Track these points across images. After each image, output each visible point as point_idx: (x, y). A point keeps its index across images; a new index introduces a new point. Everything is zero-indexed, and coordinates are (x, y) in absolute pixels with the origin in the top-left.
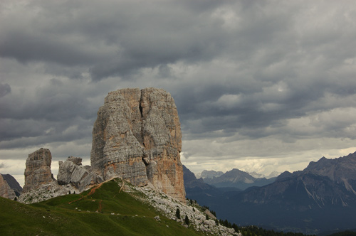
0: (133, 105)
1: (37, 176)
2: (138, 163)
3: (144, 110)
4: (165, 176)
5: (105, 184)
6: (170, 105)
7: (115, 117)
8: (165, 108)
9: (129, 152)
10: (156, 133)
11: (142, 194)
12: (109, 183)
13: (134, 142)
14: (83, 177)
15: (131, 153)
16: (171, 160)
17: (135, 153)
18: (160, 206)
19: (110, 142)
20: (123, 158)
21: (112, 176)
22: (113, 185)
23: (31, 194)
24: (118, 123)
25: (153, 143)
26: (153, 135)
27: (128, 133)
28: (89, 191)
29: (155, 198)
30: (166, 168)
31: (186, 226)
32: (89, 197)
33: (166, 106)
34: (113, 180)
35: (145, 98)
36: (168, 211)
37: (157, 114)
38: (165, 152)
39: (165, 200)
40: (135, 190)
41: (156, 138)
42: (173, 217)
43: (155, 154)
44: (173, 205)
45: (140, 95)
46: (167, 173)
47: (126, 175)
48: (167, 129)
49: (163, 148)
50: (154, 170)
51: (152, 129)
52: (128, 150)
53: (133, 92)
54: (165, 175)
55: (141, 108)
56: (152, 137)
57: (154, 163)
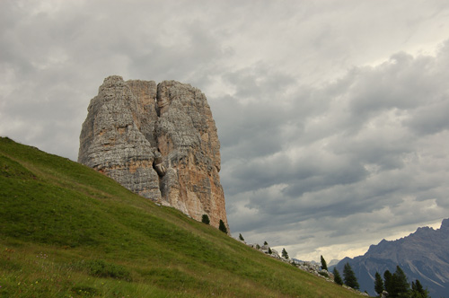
0: (145, 103)
2: (144, 169)
3: (162, 112)
4: (191, 195)
6: (201, 102)
7: (110, 105)
8: (192, 104)
9: (129, 152)
13: (140, 139)
15: (133, 154)
16: (202, 172)
17: (140, 154)
19: (99, 139)
20: (119, 160)
24: (114, 113)
25: (171, 145)
26: (173, 132)
27: (129, 127)
30: (193, 182)
33: (194, 102)
35: (163, 94)
38: (192, 157)
41: (176, 137)
43: (174, 160)
45: (155, 91)
46: (195, 191)
48: (196, 130)
49: (188, 151)
50: (172, 181)
51: (171, 125)
52: (127, 150)
53: (145, 85)
54: (193, 194)
55: (158, 108)
56: (170, 136)
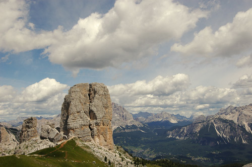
0: (85, 94)
1: (29, 133)
2: (86, 129)
3: (91, 96)
4: (101, 136)
5: (68, 141)
6: (106, 93)
7: (74, 102)
8: (103, 95)
10: (97, 111)
11: (88, 147)
12: (70, 141)
13: (85, 117)
14: (56, 135)
16: (105, 127)
17: (85, 123)
18: (97, 154)
19: (71, 117)
20: (78, 126)
21: (72, 136)
22: (73, 142)
23: (27, 144)
24: (76, 106)
25: (95, 117)
26: (95, 112)
27: (81, 111)
28: (60, 145)
29: (95, 149)
30: (102, 131)
31: (109, 166)
32: (60, 149)
34: (72, 139)
35: (92, 89)
36: (102, 157)
37: (98, 99)
38: (102, 122)
39: (100, 150)
40: (84, 144)
41: (97, 114)
42: (103, 160)
43: (96, 123)
44: (104, 153)
45: (89, 88)
46: (102, 134)
47: (80, 136)
48: (104, 108)
49: (101, 120)
50: (95, 133)
52: (81, 122)
53: (85, 85)
55: (89, 95)
56: (95, 114)
57: (95, 128)
